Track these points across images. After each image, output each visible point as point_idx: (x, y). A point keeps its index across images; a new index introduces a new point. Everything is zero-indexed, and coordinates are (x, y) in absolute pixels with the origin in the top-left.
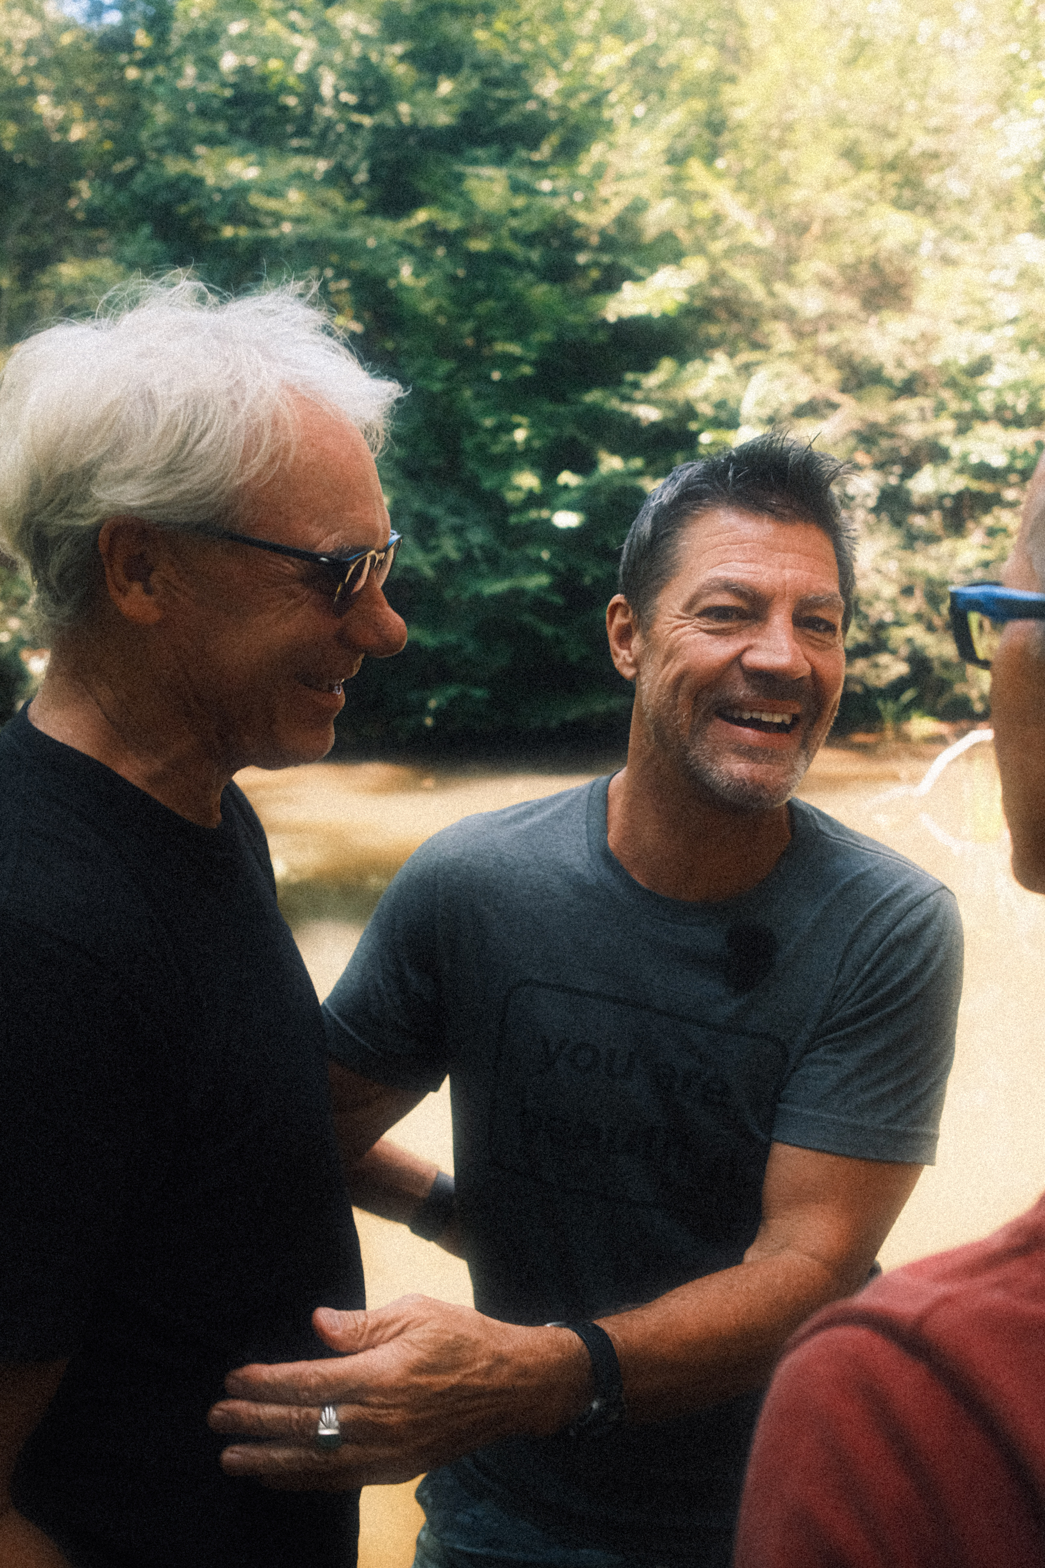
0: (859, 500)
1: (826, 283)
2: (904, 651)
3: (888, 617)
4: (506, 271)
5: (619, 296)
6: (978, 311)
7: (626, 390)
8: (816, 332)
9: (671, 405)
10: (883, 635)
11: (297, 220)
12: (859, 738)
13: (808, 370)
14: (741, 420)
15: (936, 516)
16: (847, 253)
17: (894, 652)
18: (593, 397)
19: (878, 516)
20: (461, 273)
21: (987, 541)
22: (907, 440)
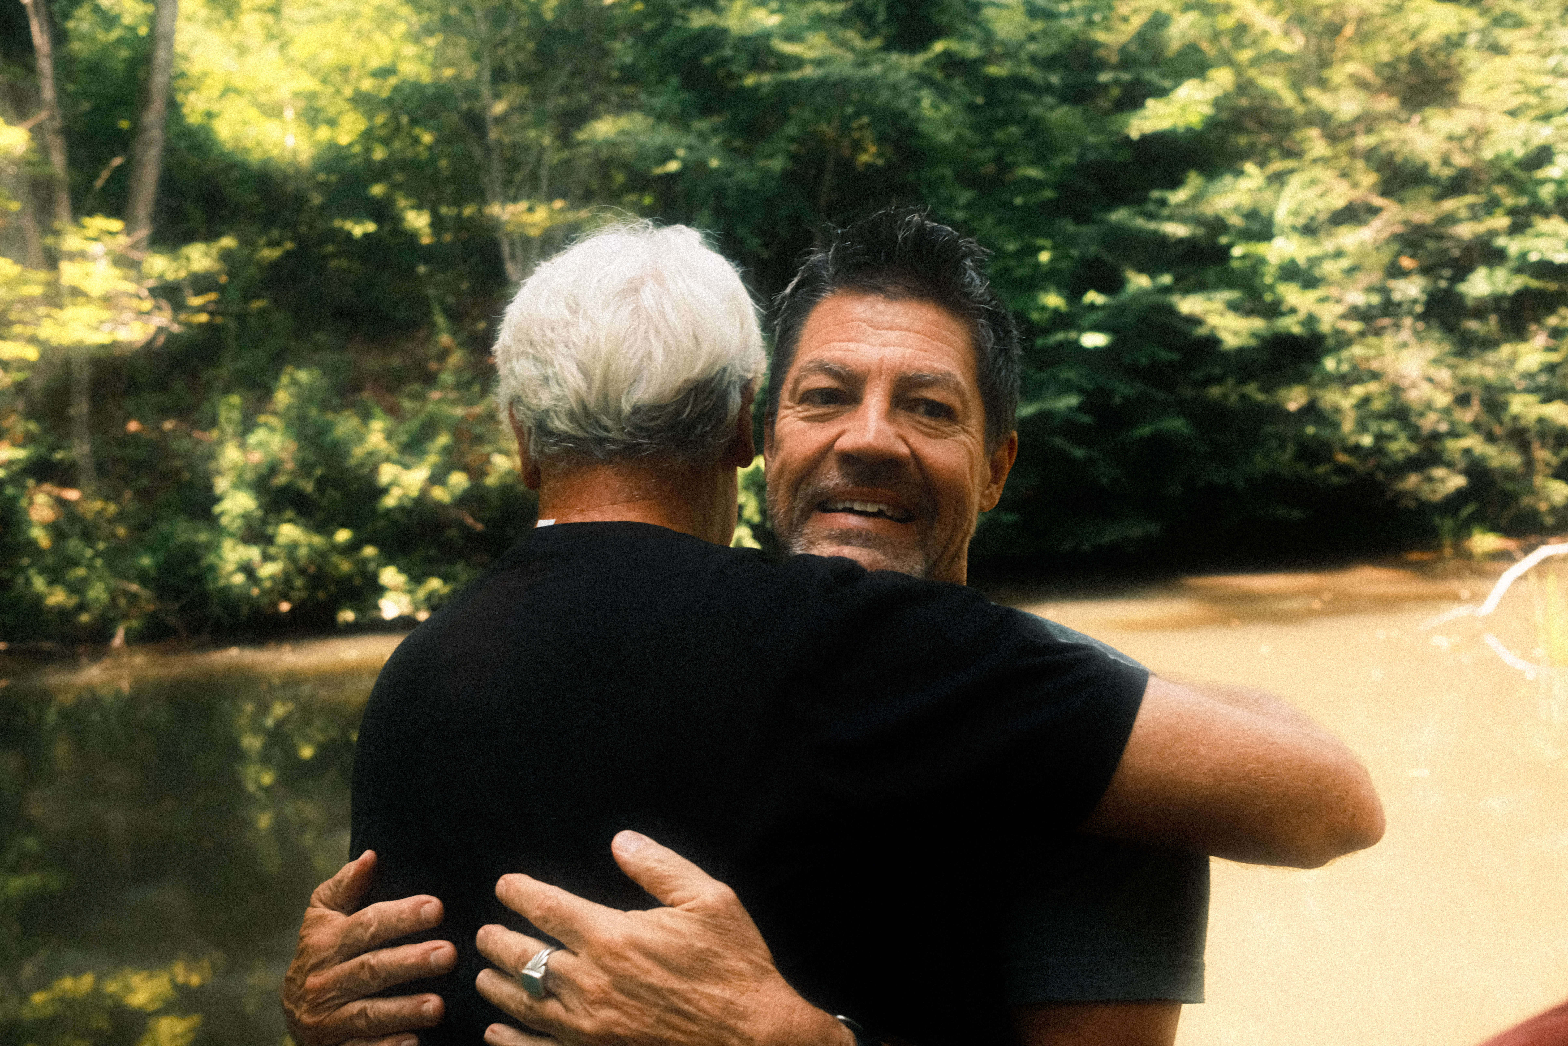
0: (1405, 307)
1: (1361, 84)
2: (1462, 464)
3: (1443, 427)
4: (1026, 96)
5: (1141, 113)
6: (1533, 100)
7: (1151, 207)
8: (1352, 134)
9: (1198, 221)
10: (1437, 447)
11: (819, 63)
12: (1415, 556)
13: (1344, 175)
14: (1275, 230)
15: (1493, 320)
16: (1383, 51)
17: (1450, 465)
18: (1119, 215)
19: (1427, 323)
20: (980, 100)
21: (1552, 343)
22: (1457, 240)
